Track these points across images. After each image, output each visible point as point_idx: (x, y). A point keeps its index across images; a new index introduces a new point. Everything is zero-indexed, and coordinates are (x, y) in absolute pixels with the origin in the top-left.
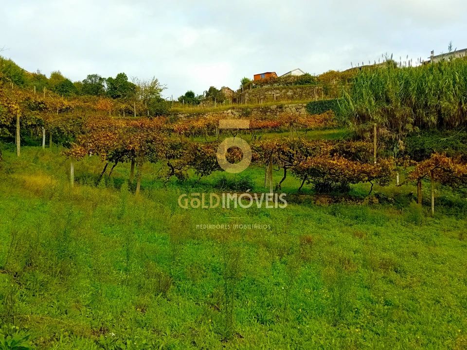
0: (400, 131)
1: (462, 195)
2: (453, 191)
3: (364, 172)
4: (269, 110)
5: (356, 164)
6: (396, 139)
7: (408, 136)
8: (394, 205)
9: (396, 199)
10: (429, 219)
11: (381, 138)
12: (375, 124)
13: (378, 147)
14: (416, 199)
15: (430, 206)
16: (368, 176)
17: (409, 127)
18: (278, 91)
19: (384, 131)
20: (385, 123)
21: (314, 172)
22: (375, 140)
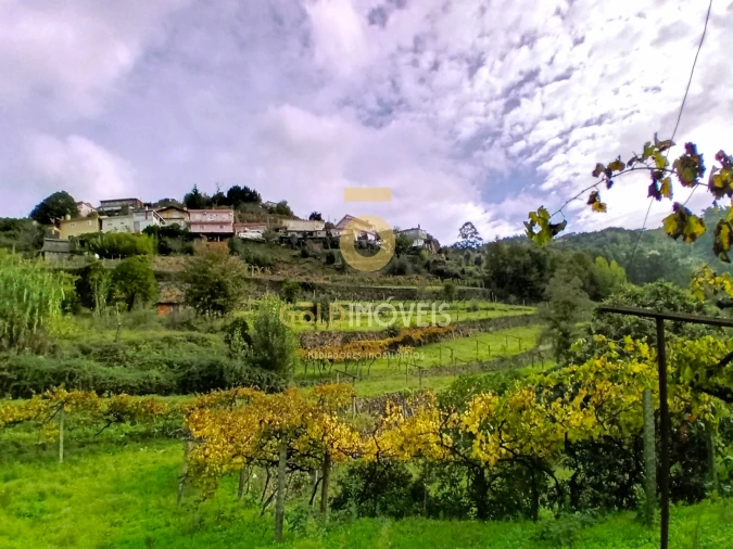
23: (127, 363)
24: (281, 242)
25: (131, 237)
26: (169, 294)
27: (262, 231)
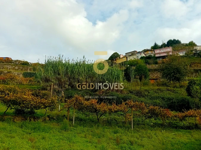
0: (63, 87)
1: (86, 115)
2: (82, 114)
3: (42, 103)
4: (3, 73)
5: (38, 98)
6: (61, 91)
7: (66, 90)
8: (56, 121)
9: (58, 118)
10: (72, 127)
11: (54, 90)
12: (52, 83)
13: (53, 94)
14: (66, 118)
15: (73, 121)
16: (44, 105)
17: (67, 86)
18: (11, 66)
19: (56, 87)
20: (57, 84)
21: (14, 102)
22: (52, 90)
23: (146, 97)
24: (195, 55)
25: (137, 61)
26: (152, 76)
27: (184, 53)
